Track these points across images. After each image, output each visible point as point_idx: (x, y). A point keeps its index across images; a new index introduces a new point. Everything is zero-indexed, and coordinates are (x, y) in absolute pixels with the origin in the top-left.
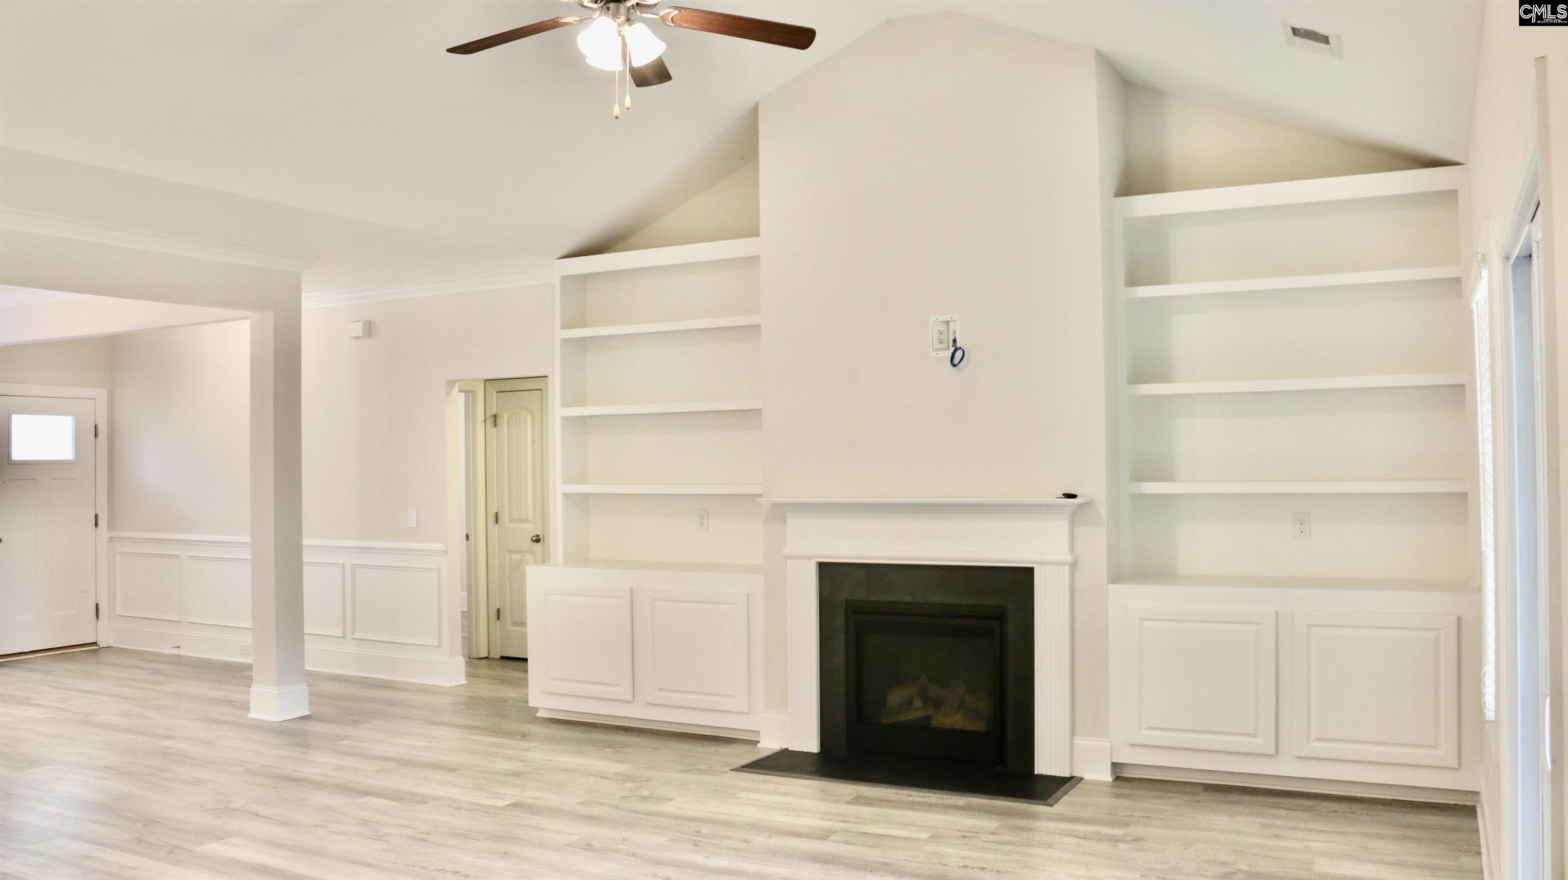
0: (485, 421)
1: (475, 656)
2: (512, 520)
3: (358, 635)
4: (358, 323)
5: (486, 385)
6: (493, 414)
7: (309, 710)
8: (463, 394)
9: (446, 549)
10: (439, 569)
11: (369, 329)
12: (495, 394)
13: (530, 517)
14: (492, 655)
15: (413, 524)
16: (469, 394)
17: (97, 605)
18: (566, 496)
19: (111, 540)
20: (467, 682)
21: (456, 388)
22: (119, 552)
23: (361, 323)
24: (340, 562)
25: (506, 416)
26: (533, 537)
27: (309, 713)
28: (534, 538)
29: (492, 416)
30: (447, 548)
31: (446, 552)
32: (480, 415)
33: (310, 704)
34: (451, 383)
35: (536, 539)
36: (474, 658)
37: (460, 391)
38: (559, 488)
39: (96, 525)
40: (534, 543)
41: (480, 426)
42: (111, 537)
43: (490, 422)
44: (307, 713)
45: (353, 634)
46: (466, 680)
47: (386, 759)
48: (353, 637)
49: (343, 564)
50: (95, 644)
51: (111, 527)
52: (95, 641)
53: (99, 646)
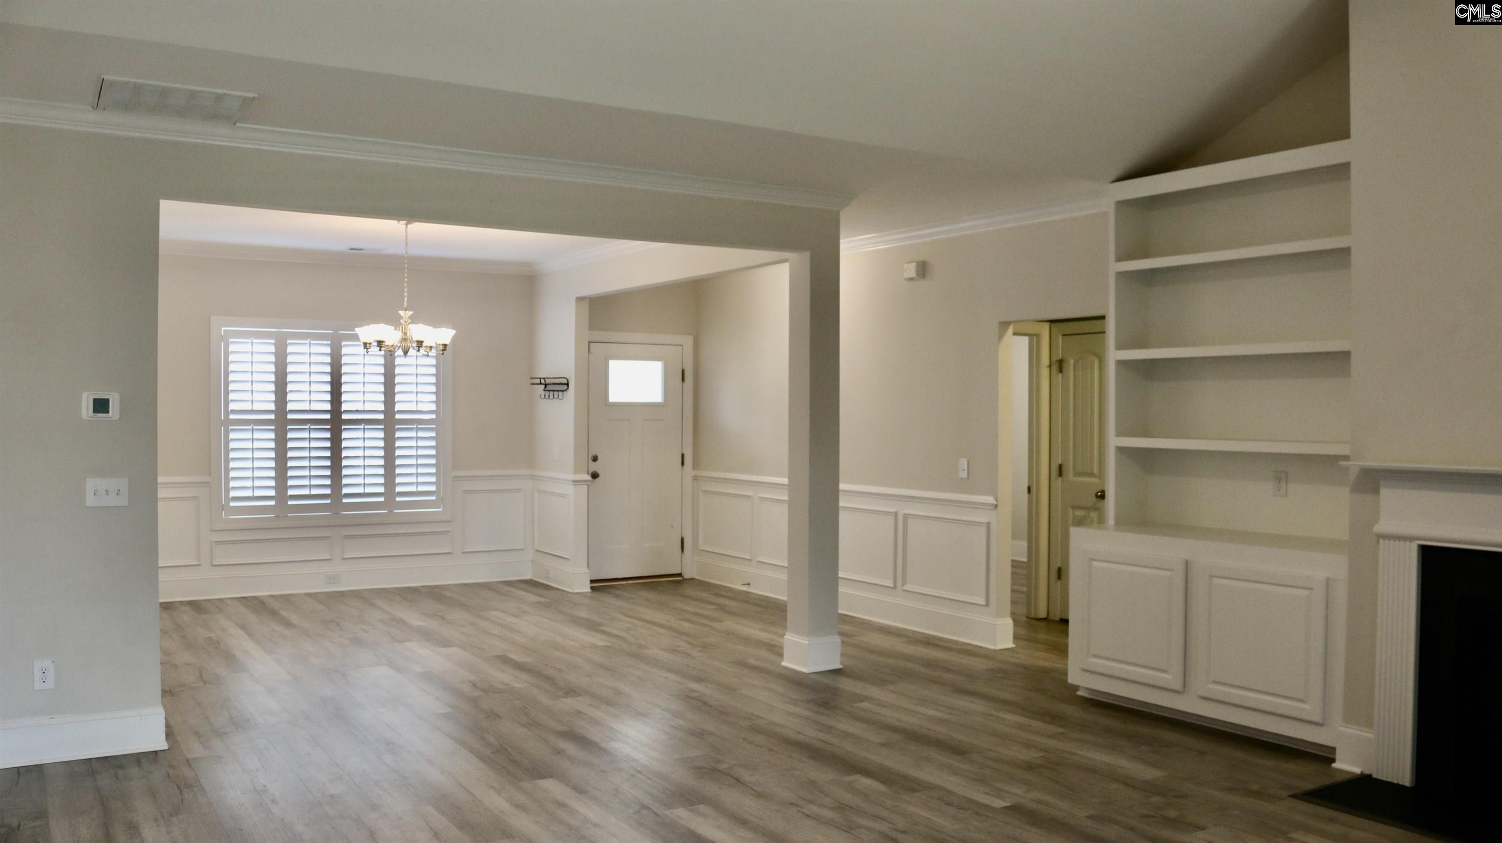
0: (1050, 366)
1: (1033, 616)
2: (1077, 474)
3: (908, 587)
4: (912, 264)
5: (1052, 326)
6: (1058, 359)
7: (841, 664)
8: (1025, 340)
9: (996, 503)
10: (988, 525)
11: (923, 270)
12: (1060, 336)
13: (1096, 471)
14: (1052, 617)
15: (964, 475)
16: (1034, 338)
17: (682, 540)
18: (1120, 450)
19: (695, 478)
20: (1014, 646)
21: (1010, 330)
22: (702, 491)
23: (915, 264)
24: (893, 510)
25: (1072, 361)
26: (1098, 493)
27: (841, 667)
28: (1099, 494)
29: (1057, 361)
30: (997, 501)
31: (996, 506)
32: (1045, 361)
33: (842, 655)
34: (1004, 325)
35: (1101, 495)
36: (1032, 618)
37: (1015, 334)
38: (1114, 441)
39: (683, 463)
40: (1100, 499)
41: (1045, 373)
42: (695, 476)
43: (1055, 367)
44: (838, 666)
45: (903, 585)
46: (1014, 643)
48: (905, 588)
49: (896, 513)
50: (680, 575)
51: (696, 465)
52: (680, 572)
53: (683, 577)
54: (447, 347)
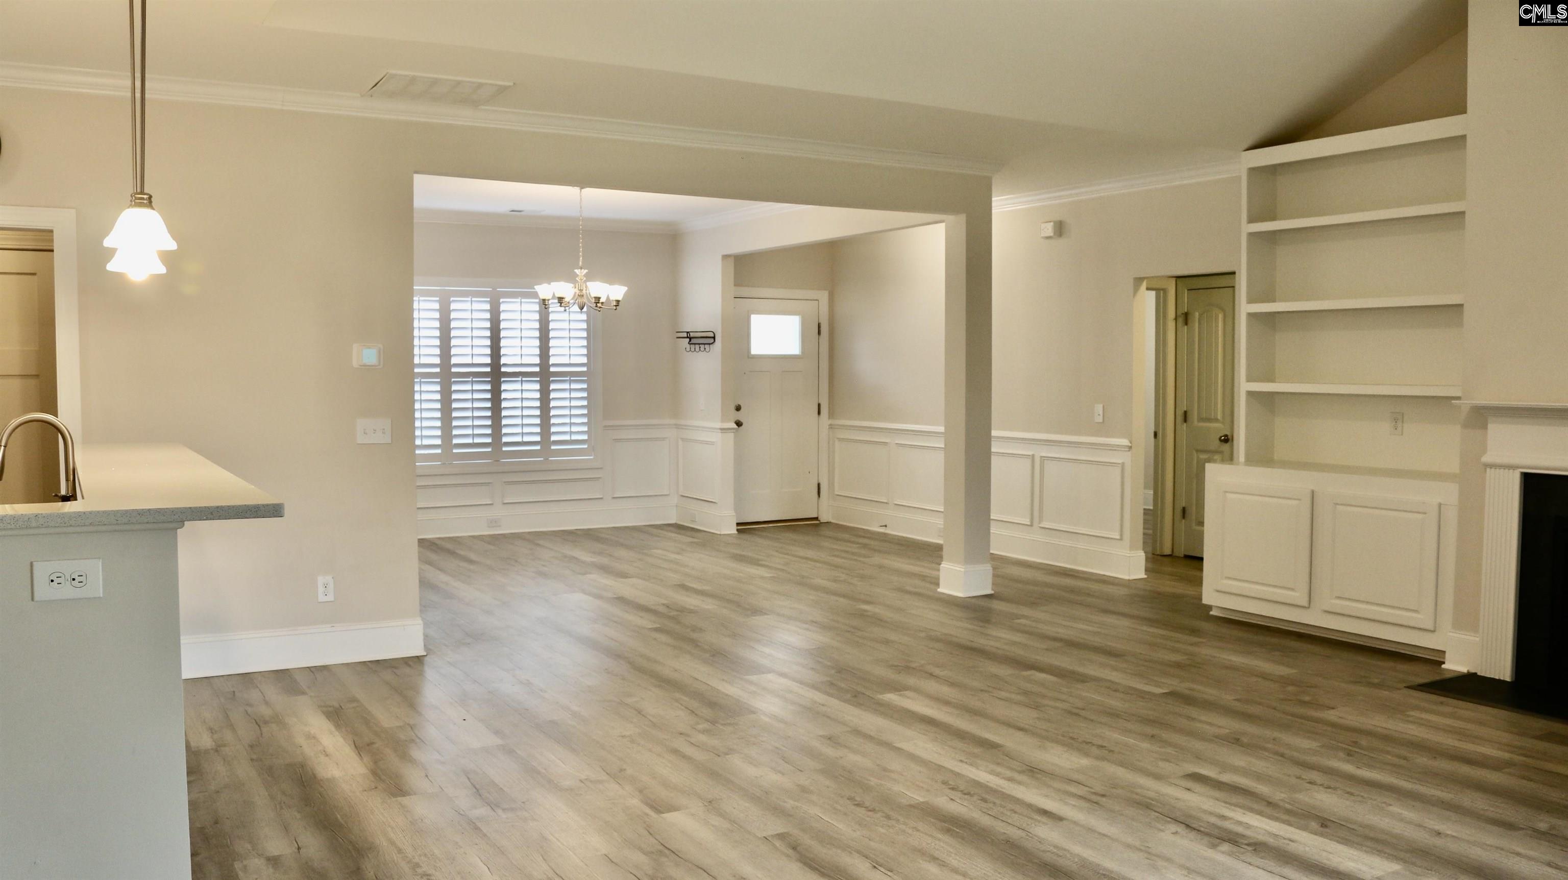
0: (1176, 319)
1: (1158, 553)
2: (1201, 419)
3: (1045, 524)
4: (1050, 223)
5: (1178, 282)
6: (1183, 312)
7: (993, 590)
8: (1153, 293)
9: (1130, 445)
10: (1123, 464)
11: (1060, 229)
12: (1186, 290)
13: (1219, 417)
14: (1176, 553)
15: (1100, 419)
16: (1161, 293)
17: (819, 485)
18: (1250, 394)
19: (831, 427)
20: (1146, 576)
21: (1144, 285)
22: (838, 438)
23: (1052, 224)
24: (1030, 453)
25: (1197, 314)
26: (1221, 437)
27: (993, 592)
28: (1223, 438)
29: (1182, 314)
30: (1131, 443)
31: (1130, 448)
32: (1171, 313)
33: (993, 584)
34: (1138, 281)
35: (1224, 439)
36: (1158, 555)
37: (1148, 289)
38: (1244, 386)
39: (819, 413)
40: (1223, 443)
41: (1171, 325)
42: (830, 425)
43: (1180, 320)
44: (989, 591)
45: (1040, 522)
46: (1145, 574)
47: (1055, 639)
48: (1040, 525)
49: (1033, 456)
50: (816, 519)
51: (831, 415)
52: (815, 516)
53: (820, 521)
54: (620, 303)
